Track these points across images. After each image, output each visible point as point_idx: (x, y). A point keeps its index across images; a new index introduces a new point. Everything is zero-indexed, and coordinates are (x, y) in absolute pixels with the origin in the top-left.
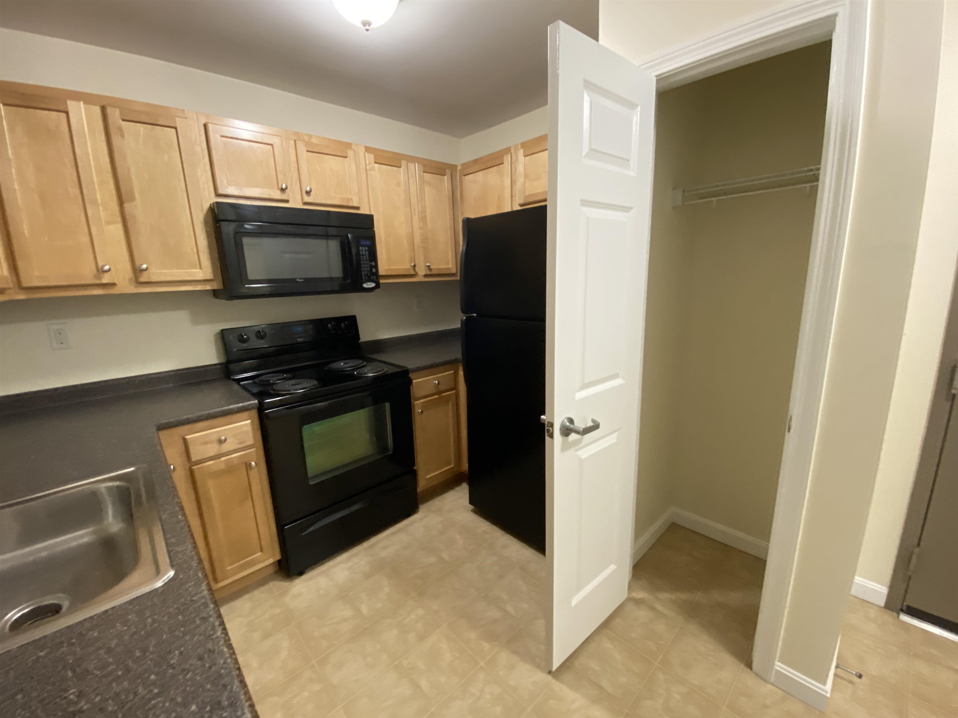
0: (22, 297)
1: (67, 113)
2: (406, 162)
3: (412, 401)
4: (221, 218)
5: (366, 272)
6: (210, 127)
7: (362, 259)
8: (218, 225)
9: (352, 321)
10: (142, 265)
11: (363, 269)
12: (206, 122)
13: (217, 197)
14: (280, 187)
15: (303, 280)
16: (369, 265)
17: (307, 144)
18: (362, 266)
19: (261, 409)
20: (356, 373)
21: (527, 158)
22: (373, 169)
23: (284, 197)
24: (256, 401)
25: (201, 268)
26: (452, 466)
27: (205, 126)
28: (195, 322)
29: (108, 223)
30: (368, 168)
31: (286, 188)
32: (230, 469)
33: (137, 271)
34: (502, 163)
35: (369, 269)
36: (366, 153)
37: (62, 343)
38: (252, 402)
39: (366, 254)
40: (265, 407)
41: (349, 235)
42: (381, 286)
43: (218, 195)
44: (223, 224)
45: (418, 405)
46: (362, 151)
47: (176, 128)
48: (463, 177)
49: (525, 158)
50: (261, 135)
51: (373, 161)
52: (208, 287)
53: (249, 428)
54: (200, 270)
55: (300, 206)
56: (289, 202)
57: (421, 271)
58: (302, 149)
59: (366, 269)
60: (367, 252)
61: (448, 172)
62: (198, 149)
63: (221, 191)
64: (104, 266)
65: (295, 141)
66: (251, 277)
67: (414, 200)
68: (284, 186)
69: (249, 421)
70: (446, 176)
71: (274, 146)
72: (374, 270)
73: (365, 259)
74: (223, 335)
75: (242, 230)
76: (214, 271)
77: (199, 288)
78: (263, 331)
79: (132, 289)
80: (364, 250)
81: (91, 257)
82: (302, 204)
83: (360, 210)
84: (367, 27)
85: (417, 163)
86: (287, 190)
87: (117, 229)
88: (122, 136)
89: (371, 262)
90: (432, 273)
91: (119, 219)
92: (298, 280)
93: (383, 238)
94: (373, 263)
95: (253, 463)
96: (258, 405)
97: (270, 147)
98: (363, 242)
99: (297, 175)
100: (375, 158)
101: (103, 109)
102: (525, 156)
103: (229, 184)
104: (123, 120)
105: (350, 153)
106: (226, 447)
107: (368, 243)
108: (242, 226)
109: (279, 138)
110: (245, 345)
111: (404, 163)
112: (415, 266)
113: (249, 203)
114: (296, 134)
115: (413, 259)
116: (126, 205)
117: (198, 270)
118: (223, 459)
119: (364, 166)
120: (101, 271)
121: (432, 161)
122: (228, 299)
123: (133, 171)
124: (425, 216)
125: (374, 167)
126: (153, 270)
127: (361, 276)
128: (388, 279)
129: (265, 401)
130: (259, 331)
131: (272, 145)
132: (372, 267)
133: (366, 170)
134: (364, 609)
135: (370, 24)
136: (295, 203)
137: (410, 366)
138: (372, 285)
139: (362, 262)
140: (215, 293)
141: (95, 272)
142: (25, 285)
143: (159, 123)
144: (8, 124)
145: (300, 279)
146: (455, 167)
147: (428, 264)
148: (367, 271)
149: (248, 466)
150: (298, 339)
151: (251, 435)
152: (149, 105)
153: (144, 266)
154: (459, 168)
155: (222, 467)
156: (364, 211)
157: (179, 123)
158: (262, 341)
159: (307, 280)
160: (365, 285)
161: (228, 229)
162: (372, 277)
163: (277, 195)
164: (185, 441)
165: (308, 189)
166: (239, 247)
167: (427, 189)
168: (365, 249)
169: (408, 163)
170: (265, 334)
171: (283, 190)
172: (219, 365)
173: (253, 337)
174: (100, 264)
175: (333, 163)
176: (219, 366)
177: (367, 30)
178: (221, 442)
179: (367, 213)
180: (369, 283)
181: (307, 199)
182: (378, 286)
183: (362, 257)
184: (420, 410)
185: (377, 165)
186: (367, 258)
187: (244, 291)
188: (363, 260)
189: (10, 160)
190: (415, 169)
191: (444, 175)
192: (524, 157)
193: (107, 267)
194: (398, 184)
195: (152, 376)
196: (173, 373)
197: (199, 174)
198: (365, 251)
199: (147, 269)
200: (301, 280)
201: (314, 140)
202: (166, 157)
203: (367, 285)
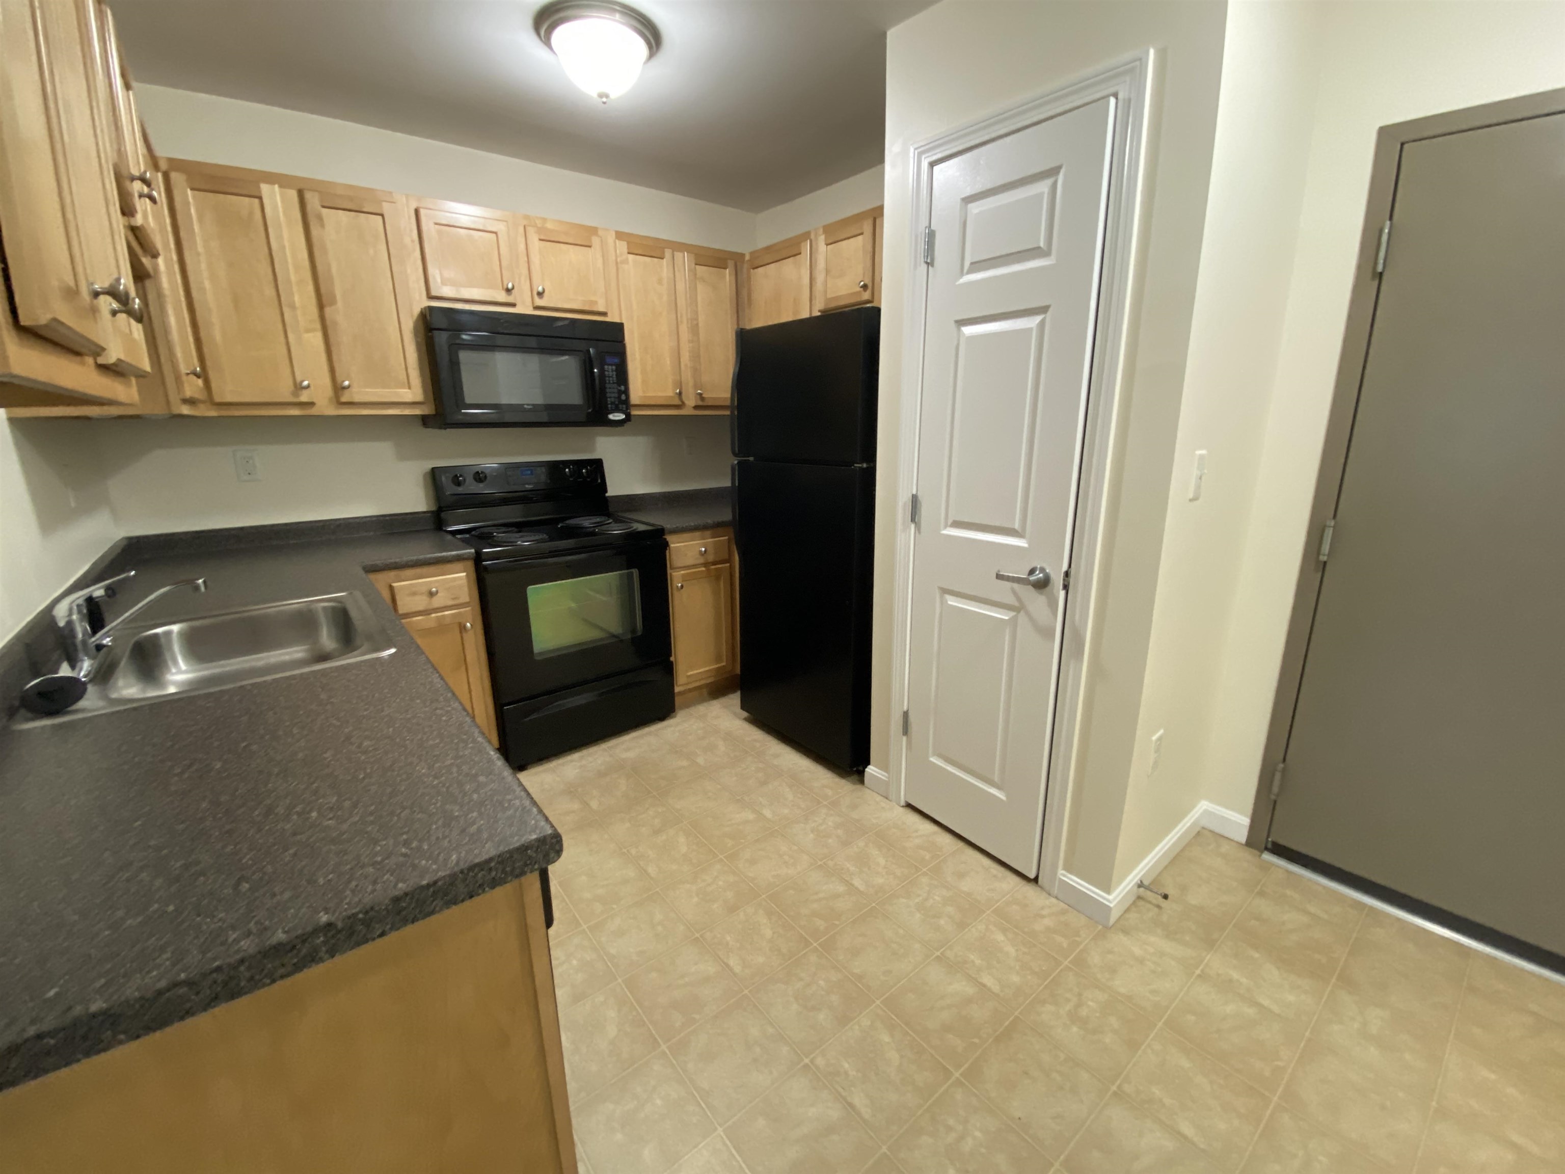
0: (213, 413)
1: (260, 198)
2: (670, 251)
3: (669, 571)
4: (434, 326)
5: (613, 400)
6: (422, 212)
7: (607, 382)
8: (430, 334)
9: (597, 465)
10: (344, 381)
11: (608, 395)
12: (417, 207)
13: (430, 300)
14: (505, 287)
15: (531, 407)
16: (616, 391)
17: (540, 230)
18: (608, 390)
19: (478, 559)
20: (597, 530)
21: (829, 246)
22: (626, 262)
23: (510, 299)
24: (473, 551)
25: (410, 388)
26: (724, 664)
27: (417, 212)
28: (402, 456)
29: (308, 331)
30: (619, 260)
31: (513, 288)
32: (441, 628)
33: (338, 389)
34: (800, 254)
35: (616, 395)
36: (617, 241)
37: (249, 474)
38: (469, 551)
39: (613, 375)
40: (483, 557)
41: (591, 349)
42: (632, 418)
43: (431, 297)
44: (436, 333)
45: (676, 577)
46: (611, 238)
47: (382, 215)
48: (752, 270)
49: (827, 248)
50: (482, 220)
51: (625, 250)
52: (417, 412)
53: (464, 582)
54: (409, 390)
55: (530, 311)
56: (517, 306)
57: (691, 401)
58: (534, 238)
59: (613, 395)
60: (615, 373)
61: (731, 263)
62: (407, 240)
63: (434, 293)
64: (303, 381)
65: (525, 227)
66: (468, 400)
67: (681, 302)
68: (510, 286)
69: (464, 574)
70: (728, 270)
71: (499, 233)
72: (623, 397)
73: (611, 382)
74: (434, 475)
75: (457, 342)
76: (425, 391)
77: (407, 412)
78: (482, 472)
79: (332, 411)
80: (610, 370)
81: (288, 371)
82: (532, 308)
83: (607, 316)
84: (604, 100)
85: (687, 253)
86: (513, 291)
87: (316, 339)
88: (322, 225)
89: (620, 386)
90: (705, 404)
91: (318, 326)
92: (526, 406)
93: (638, 356)
94: (623, 388)
95: (468, 625)
96: (475, 554)
97: (494, 235)
98: (609, 360)
99: (527, 272)
100: (628, 248)
101: (301, 194)
102: (827, 245)
103: (444, 282)
104: (324, 207)
105: (595, 241)
106: (437, 602)
107: (616, 360)
108: (459, 337)
109: (505, 223)
110: (460, 490)
111: (668, 252)
112: (680, 393)
113: (467, 307)
114: (526, 217)
115: (680, 384)
116: (328, 310)
117: (407, 390)
118: (433, 615)
119: (614, 258)
120: (298, 388)
121: (709, 248)
122: (440, 428)
123: (334, 270)
124: (697, 324)
125: (627, 259)
126: (354, 389)
127: (607, 404)
128: (642, 410)
129: (484, 550)
130: (478, 472)
131: (496, 233)
132: (620, 393)
133: (617, 263)
135: (607, 96)
136: (524, 308)
137: (667, 526)
138: (620, 417)
139: (608, 386)
140: (425, 421)
141: (292, 388)
142: (218, 399)
143: (365, 210)
144: (197, 210)
145: (528, 405)
146: (743, 255)
147: (699, 391)
148: (615, 397)
149: (462, 628)
150: (527, 486)
151: (466, 589)
152: (351, 187)
153: (347, 383)
154: (747, 258)
155: (432, 624)
156: (613, 318)
157: (386, 208)
158: (481, 485)
160: (611, 417)
161: (442, 338)
162: (620, 406)
163: (502, 297)
164: (391, 588)
165: (540, 289)
166: (455, 365)
167: (700, 287)
168: (612, 369)
169: (675, 253)
170: (486, 477)
171: (508, 291)
172: (428, 513)
173: (470, 480)
174: (298, 379)
175: (573, 255)
176: (429, 515)
177: (604, 103)
178: (431, 594)
179: (617, 320)
180: (616, 414)
181: (539, 302)
182: (629, 418)
183: (607, 378)
184: (680, 585)
185: (631, 257)
186: (615, 381)
187: (460, 417)
188: (609, 383)
189: (198, 254)
190: (684, 259)
191: (725, 268)
192: (825, 246)
193: (306, 383)
194: (660, 282)
195: (351, 521)
196: (374, 519)
197: (409, 271)
198: (612, 371)
199: (349, 387)
200: (529, 407)
201: (549, 225)
202: (371, 252)
203: (614, 416)
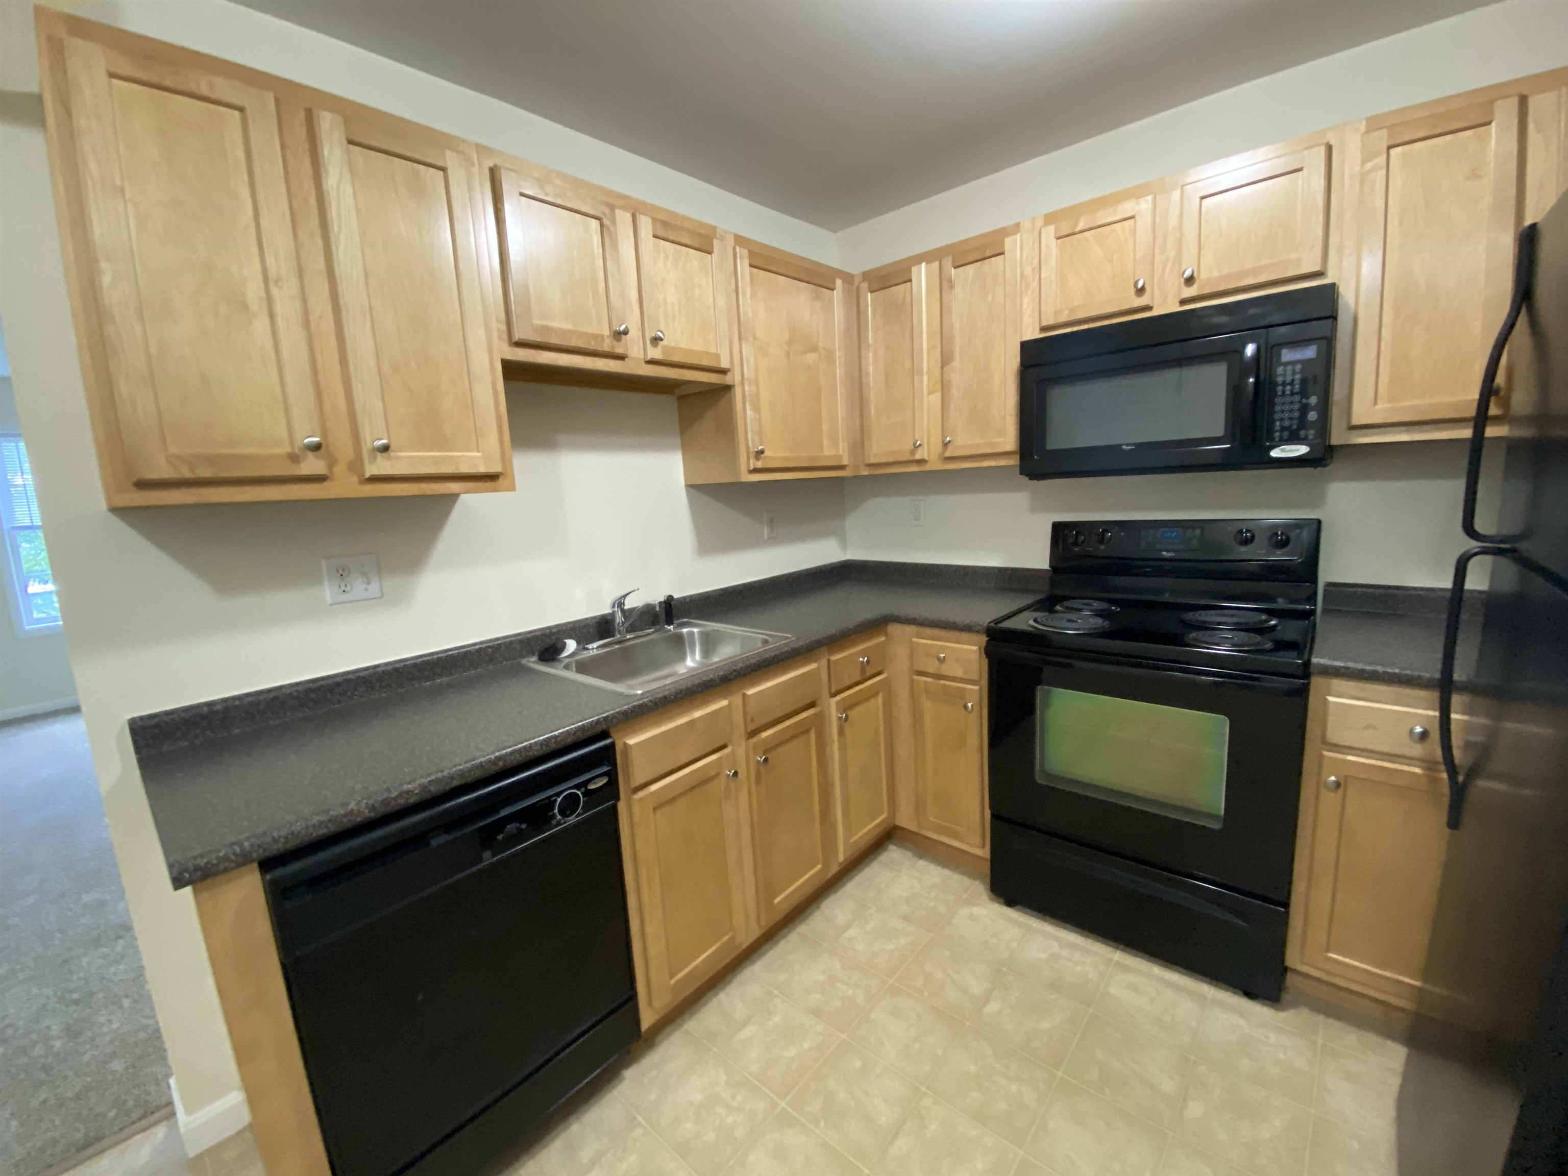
1: (911, 281)
4: (1026, 364)
6: (1044, 232)
7: (1280, 393)
10: (949, 436)
11: (1278, 415)
12: (1041, 228)
13: (1042, 331)
15: (1134, 447)
22: (1382, 165)
23: (1139, 303)
27: (1040, 233)
29: (931, 393)
33: (945, 444)
36: (1367, 134)
41: (1250, 346)
43: (1042, 328)
46: (1354, 135)
47: (1003, 254)
51: (1384, 144)
53: (975, 657)
55: (1171, 309)
58: (1193, 200)
59: (1287, 416)
63: (1044, 323)
65: (1182, 190)
68: (1146, 284)
69: (976, 648)
71: (1137, 216)
72: (1310, 416)
75: (1047, 376)
77: (1002, 462)
79: (939, 466)
80: (1289, 373)
81: (911, 433)
82: (1176, 303)
83: (1322, 278)
86: (1149, 290)
87: (936, 399)
88: (952, 287)
89: (1308, 398)
91: (939, 386)
92: (1124, 447)
94: (1316, 400)
95: (970, 705)
96: (986, 629)
97: (1131, 221)
100: (1390, 138)
101: (941, 263)
104: (955, 268)
105: (1313, 155)
107: (1308, 353)
110: (1076, 550)
116: (945, 370)
117: (1003, 440)
120: (915, 447)
123: (956, 328)
125: (1386, 159)
126: (958, 443)
127: (1271, 430)
131: (1133, 217)
134: (992, 1007)
136: (1163, 307)
138: (1297, 451)
141: (912, 447)
143: (988, 255)
144: (873, 309)
145: (1128, 445)
148: (1289, 419)
149: (963, 708)
150: (1164, 553)
153: (948, 439)
157: (1008, 243)
158: (1102, 547)
159: (1140, 446)
160: (1275, 453)
162: (1301, 433)
163: (1131, 301)
164: (912, 643)
165: (1188, 272)
168: (1294, 371)
171: (1140, 291)
173: (1094, 539)
174: (916, 439)
180: (1289, 447)
181: (1187, 292)
182: (1315, 451)
183: (1282, 387)
185: (1396, 152)
186: (1296, 390)
193: (919, 443)
197: (1025, 305)
198: (1295, 374)
199: (952, 441)
200: (1130, 448)
202: (990, 297)
203: (1283, 451)
